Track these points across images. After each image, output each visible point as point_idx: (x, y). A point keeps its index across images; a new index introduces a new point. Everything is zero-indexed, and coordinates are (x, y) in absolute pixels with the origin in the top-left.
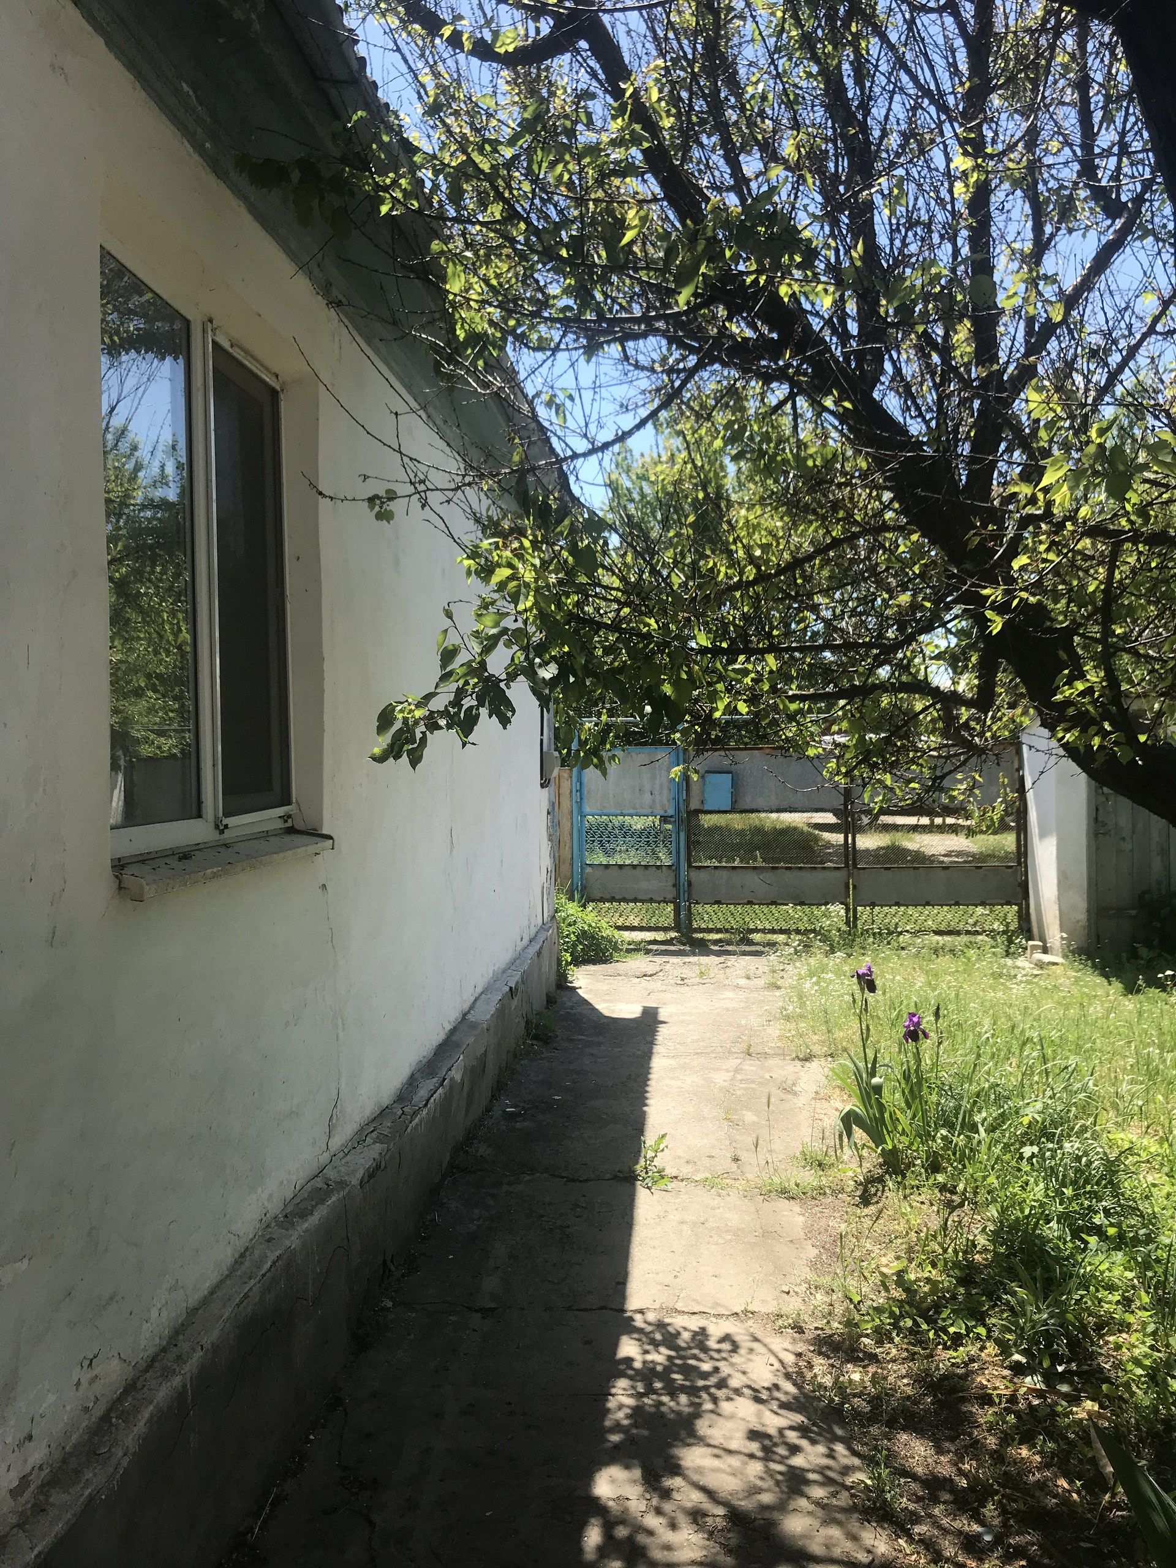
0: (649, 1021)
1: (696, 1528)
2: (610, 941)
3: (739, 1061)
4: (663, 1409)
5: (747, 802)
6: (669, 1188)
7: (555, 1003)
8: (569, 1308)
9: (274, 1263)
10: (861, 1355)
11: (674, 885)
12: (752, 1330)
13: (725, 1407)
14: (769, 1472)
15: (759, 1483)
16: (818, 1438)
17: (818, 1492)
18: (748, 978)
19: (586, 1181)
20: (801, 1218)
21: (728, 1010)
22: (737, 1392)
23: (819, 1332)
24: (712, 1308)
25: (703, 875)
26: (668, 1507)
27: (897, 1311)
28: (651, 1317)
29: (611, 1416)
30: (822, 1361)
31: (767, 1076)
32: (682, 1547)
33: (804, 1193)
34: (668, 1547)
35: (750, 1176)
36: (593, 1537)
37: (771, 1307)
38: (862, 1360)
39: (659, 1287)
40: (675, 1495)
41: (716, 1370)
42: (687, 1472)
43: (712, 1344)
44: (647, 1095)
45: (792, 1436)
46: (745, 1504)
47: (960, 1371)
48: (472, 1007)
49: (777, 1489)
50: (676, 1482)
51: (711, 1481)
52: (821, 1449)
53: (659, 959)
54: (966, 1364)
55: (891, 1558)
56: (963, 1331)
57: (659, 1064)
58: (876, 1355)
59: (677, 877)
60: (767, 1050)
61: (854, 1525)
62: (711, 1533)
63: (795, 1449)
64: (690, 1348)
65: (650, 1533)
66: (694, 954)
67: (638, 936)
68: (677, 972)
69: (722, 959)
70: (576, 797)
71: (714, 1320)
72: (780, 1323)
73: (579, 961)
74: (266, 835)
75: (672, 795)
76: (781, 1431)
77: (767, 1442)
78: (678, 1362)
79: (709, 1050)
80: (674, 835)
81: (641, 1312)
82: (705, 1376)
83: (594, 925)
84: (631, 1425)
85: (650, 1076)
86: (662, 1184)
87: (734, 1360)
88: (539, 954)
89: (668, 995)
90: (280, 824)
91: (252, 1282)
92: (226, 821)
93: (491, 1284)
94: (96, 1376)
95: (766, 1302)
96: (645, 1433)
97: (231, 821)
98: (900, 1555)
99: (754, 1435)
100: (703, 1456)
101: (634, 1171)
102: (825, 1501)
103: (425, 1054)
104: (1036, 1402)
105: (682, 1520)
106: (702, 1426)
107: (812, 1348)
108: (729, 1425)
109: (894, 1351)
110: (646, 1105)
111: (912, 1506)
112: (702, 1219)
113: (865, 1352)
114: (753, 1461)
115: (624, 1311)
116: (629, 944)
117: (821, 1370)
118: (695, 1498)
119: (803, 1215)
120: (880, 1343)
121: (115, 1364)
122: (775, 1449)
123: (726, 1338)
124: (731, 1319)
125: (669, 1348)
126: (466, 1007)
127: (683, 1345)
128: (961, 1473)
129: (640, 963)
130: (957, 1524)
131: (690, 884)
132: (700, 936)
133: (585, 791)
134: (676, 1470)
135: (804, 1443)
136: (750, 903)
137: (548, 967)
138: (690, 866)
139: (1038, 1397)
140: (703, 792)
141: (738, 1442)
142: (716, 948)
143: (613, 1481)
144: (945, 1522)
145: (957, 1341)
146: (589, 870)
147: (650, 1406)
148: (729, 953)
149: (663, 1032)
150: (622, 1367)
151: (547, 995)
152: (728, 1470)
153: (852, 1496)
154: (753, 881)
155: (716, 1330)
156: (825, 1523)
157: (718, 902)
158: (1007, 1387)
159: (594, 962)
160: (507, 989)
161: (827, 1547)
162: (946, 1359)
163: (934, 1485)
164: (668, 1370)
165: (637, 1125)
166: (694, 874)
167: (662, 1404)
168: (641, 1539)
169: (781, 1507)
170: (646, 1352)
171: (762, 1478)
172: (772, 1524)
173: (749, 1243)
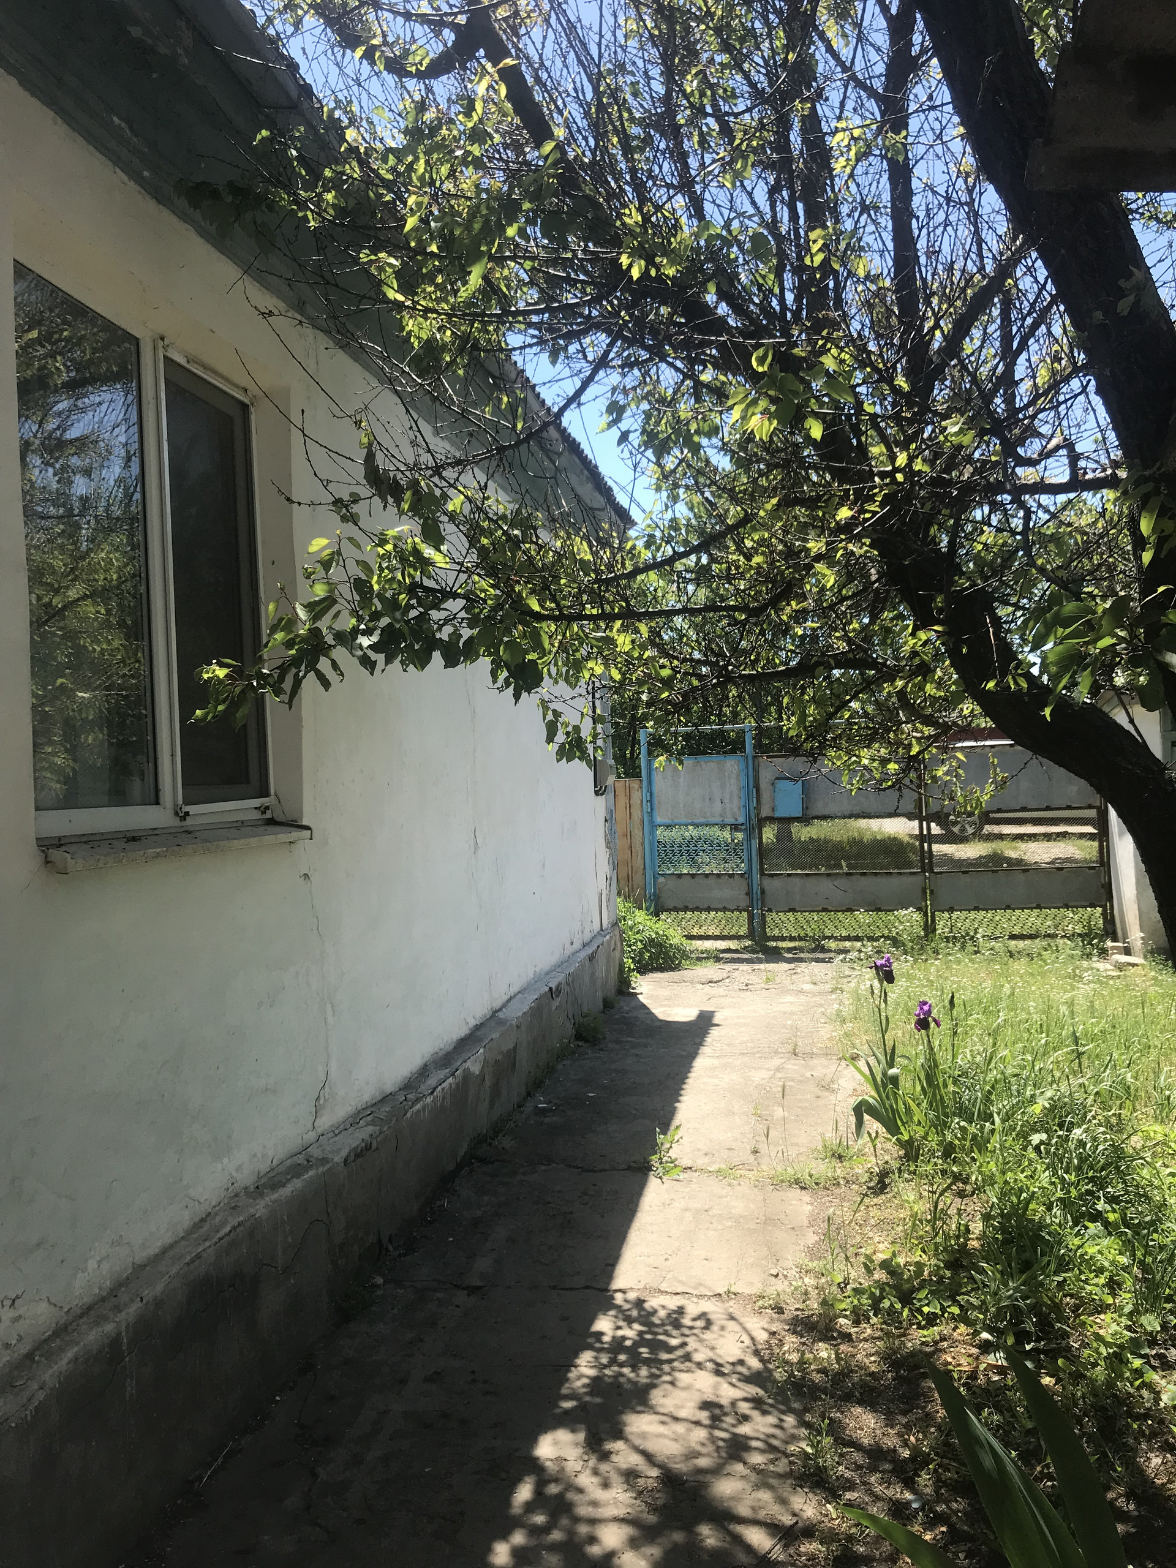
0: (705, 1022)
1: (626, 1487)
2: (679, 950)
3: (783, 1061)
4: (622, 1380)
5: (819, 808)
6: (681, 1177)
7: (613, 1007)
8: (554, 1288)
9: (234, 1228)
10: (835, 1335)
11: (747, 894)
12: (731, 1310)
13: (683, 1378)
14: (713, 1439)
15: (699, 1448)
16: (771, 1409)
17: (757, 1459)
18: (815, 984)
19: (601, 1171)
20: (809, 1207)
21: (785, 1013)
22: (700, 1365)
23: (799, 1313)
24: (695, 1288)
25: (776, 883)
26: (604, 1467)
27: (877, 1293)
28: (632, 1296)
29: (567, 1385)
30: (794, 1340)
31: (808, 1075)
32: (607, 1504)
33: (817, 1184)
34: (595, 1504)
35: (764, 1167)
36: (524, 1493)
37: (755, 1290)
38: (835, 1339)
39: (648, 1269)
40: (614, 1458)
41: (684, 1344)
42: (630, 1437)
43: (686, 1321)
44: (682, 1092)
45: (744, 1407)
46: (680, 1467)
47: (928, 1349)
48: (504, 1005)
49: (716, 1455)
50: (619, 1445)
51: (651, 1446)
52: (771, 1419)
53: (728, 967)
54: (936, 1343)
55: (815, 1522)
56: (938, 1311)
57: (701, 1064)
58: (850, 1334)
59: (750, 886)
60: (815, 1050)
61: (785, 1489)
62: (640, 1493)
63: (746, 1418)
64: (663, 1325)
65: (581, 1491)
66: (768, 962)
67: (709, 945)
68: (745, 979)
69: (792, 966)
70: (647, 807)
71: (695, 1300)
72: (760, 1303)
73: (644, 969)
74: (240, 825)
75: (742, 803)
76: (733, 1404)
77: (717, 1411)
78: (648, 1336)
79: (756, 1050)
80: (745, 843)
81: (623, 1291)
82: (671, 1349)
83: (661, 933)
84: (586, 1394)
85: (690, 1075)
86: (674, 1174)
87: (705, 1337)
88: (591, 958)
89: (728, 1000)
90: (257, 815)
91: (207, 1244)
92: (186, 809)
93: (483, 1264)
94: (20, 1317)
95: (750, 1283)
96: (598, 1400)
97: (192, 809)
98: (826, 1520)
99: (706, 1405)
100: (651, 1423)
101: (649, 1162)
102: (763, 1466)
103: (442, 1046)
104: (996, 1378)
105: (616, 1479)
106: (657, 1397)
107: (787, 1327)
108: (683, 1395)
109: (869, 1331)
110: (679, 1101)
111: (848, 1474)
112: (707, 1207)
113: (840, 1333)
114: (698, 1428)
115: (608, 1290)
116: (702, 953)
117: (791, 1346)
118: (634, 1460)
119: (811, 1204)
120: (857, 1323)
121: (43, 1308)
122: (723, 1418)
123: (703, 1316)
124: (713, 1299)
125: (641, 1324)
126: (497, 1004)
127: (657, 1321)
128: (906, 1444)
129: (710, 970)
130: (890, 1493)
131: (763, 892)
132: (774, 944)
133: (656, 801)
134: (618, 1434)
135: (755, 1414)
136: (825, 910)
137: (604, 973)
138: (762, 874)
139: (999, 1373)
140: (773, 799)
141: (689, 1411)
142: (790, 955)
143: (556, 1443)
144: (879, 1489)
145: (931, 1320)
146: (661, 880)
147: (609, 1377)
148: (801, 960)
149: (714, 1032)
150: (590, 1340)
151: (604, 1000)
152: (672, 1436)
153: (791, 1463)
154: (826, 888)
155: (693, 1309)
156: (757, 1487)
157: (793, 910)
158: (969, 1364)
159: (661, 969)
160: (547, 989)
161: (753, 1509)
162: (918, 1337)
163: (877, 1455)
164: (637, 1344)
165: (665, 1120)
166: (767, 883)
167: (622, 1375)
168: (571, 1496)
169: (717, 1471)
170: (619, 1328)
171: (703, 1444)
172: (702, 1487)
173: (749, 1229)
